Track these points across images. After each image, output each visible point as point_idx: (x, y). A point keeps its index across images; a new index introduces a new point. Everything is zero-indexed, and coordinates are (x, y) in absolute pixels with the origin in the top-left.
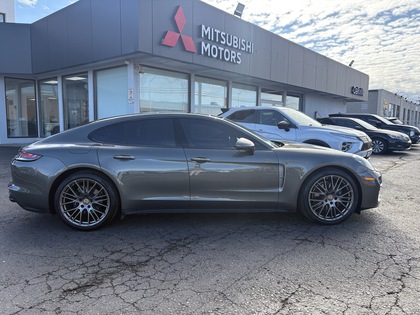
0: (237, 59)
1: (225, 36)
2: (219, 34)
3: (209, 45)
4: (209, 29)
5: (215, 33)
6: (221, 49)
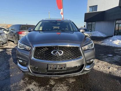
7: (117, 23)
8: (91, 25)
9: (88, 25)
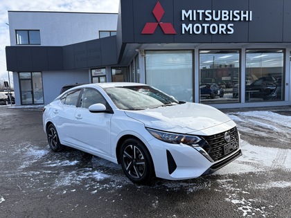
0: (227, 30)
1: (211, 14)
2: (204, 14)
3: (190, 25)
4: (190, 12)
5: (198, 14)
6: (206, 25)
7: (93, 75)
8: (31, 79)
9: (20, 80)
